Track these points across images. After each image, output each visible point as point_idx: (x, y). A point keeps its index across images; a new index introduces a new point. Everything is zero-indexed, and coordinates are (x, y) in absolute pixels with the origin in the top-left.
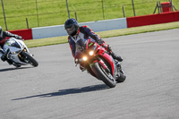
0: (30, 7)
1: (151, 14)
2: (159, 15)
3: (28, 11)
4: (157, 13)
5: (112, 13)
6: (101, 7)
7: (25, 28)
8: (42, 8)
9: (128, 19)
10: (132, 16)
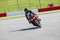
0: (6, 6)
1: (46, 8)
2: (49, 8)
3: (5, 7)
4: (48, 7)
5: (33, 7)
6: (29, 5)
7: (4, 13)
8: (10, 6)
9: (38, 9)
10: (40, 8)
